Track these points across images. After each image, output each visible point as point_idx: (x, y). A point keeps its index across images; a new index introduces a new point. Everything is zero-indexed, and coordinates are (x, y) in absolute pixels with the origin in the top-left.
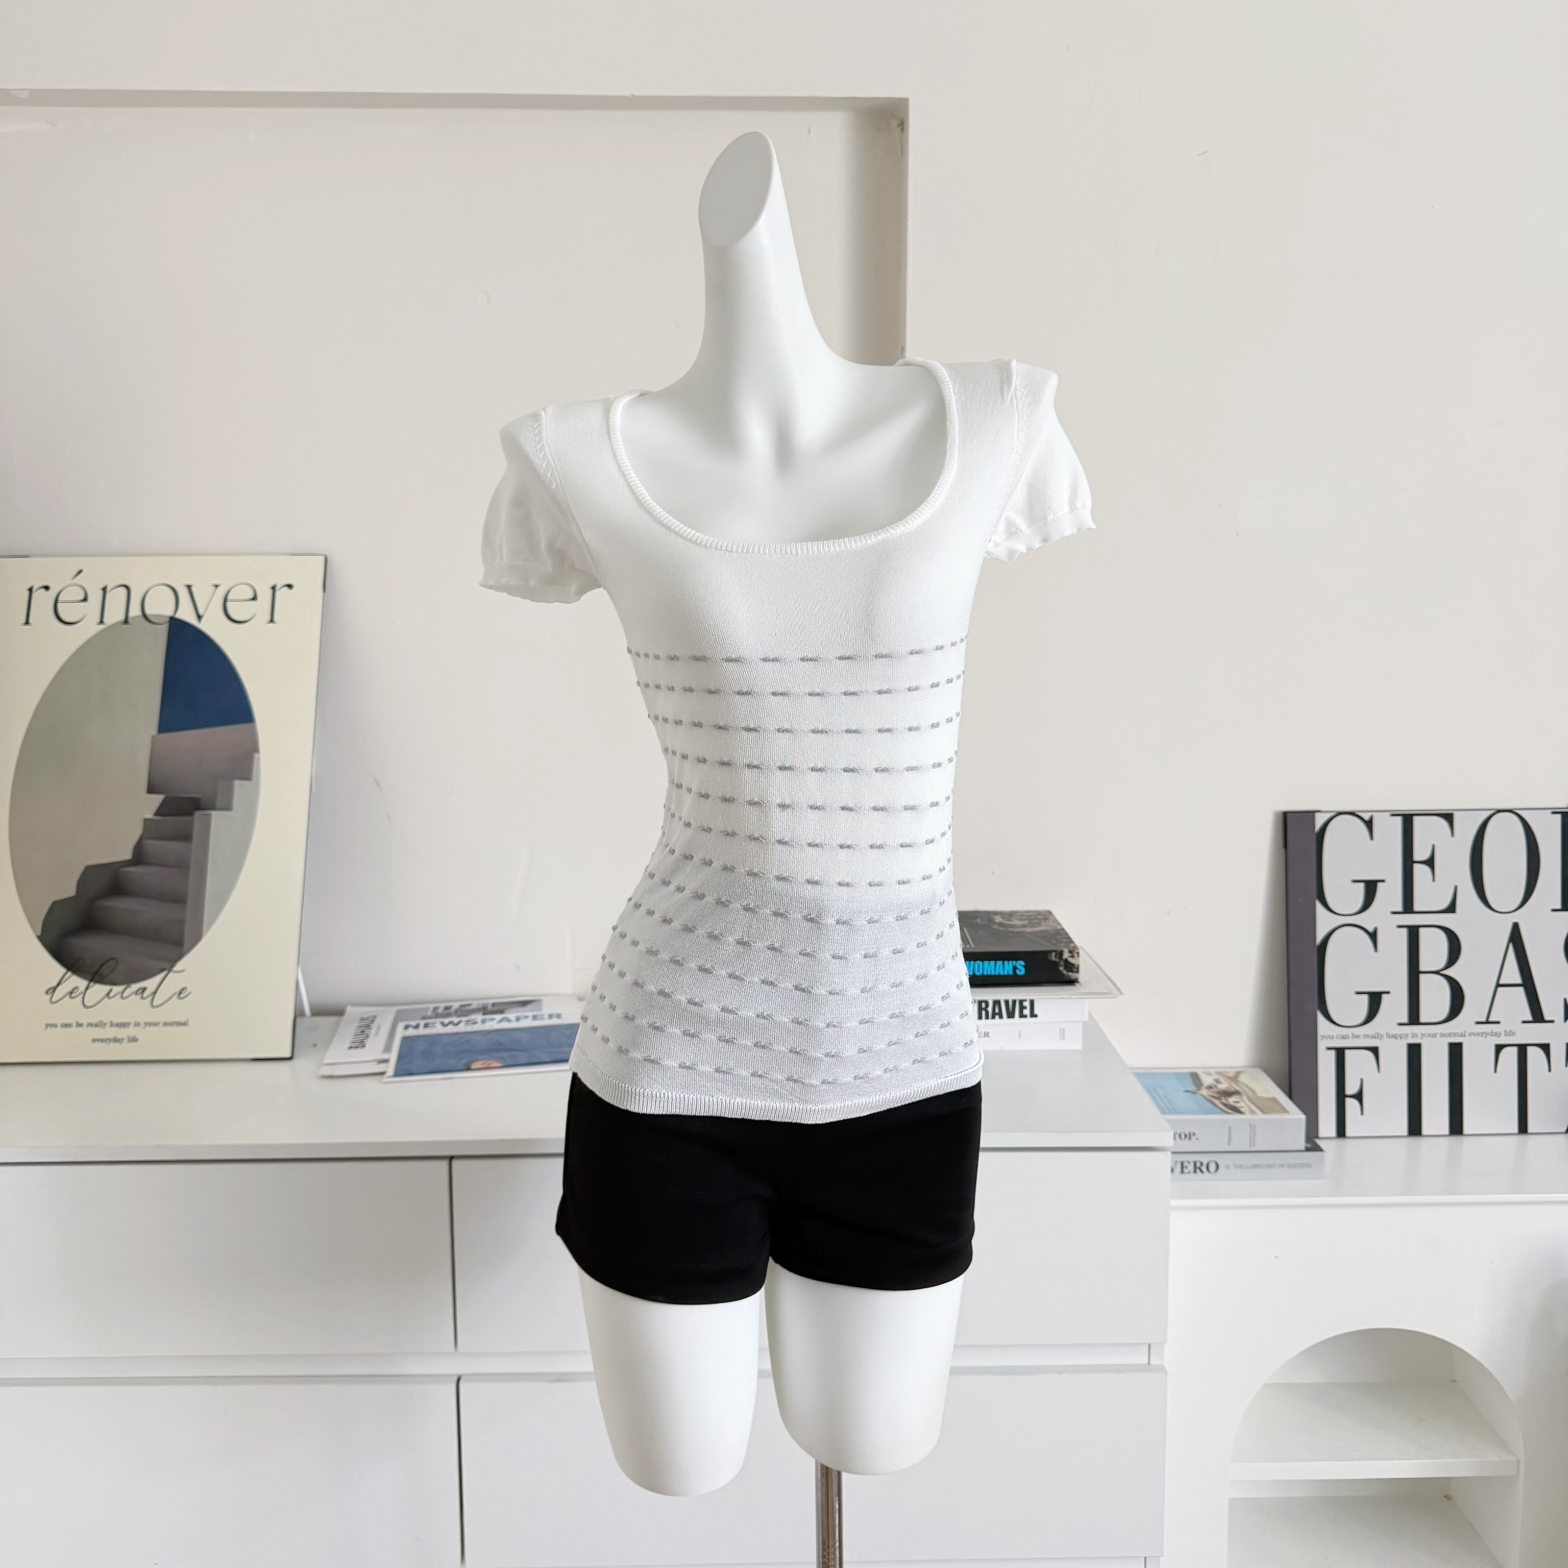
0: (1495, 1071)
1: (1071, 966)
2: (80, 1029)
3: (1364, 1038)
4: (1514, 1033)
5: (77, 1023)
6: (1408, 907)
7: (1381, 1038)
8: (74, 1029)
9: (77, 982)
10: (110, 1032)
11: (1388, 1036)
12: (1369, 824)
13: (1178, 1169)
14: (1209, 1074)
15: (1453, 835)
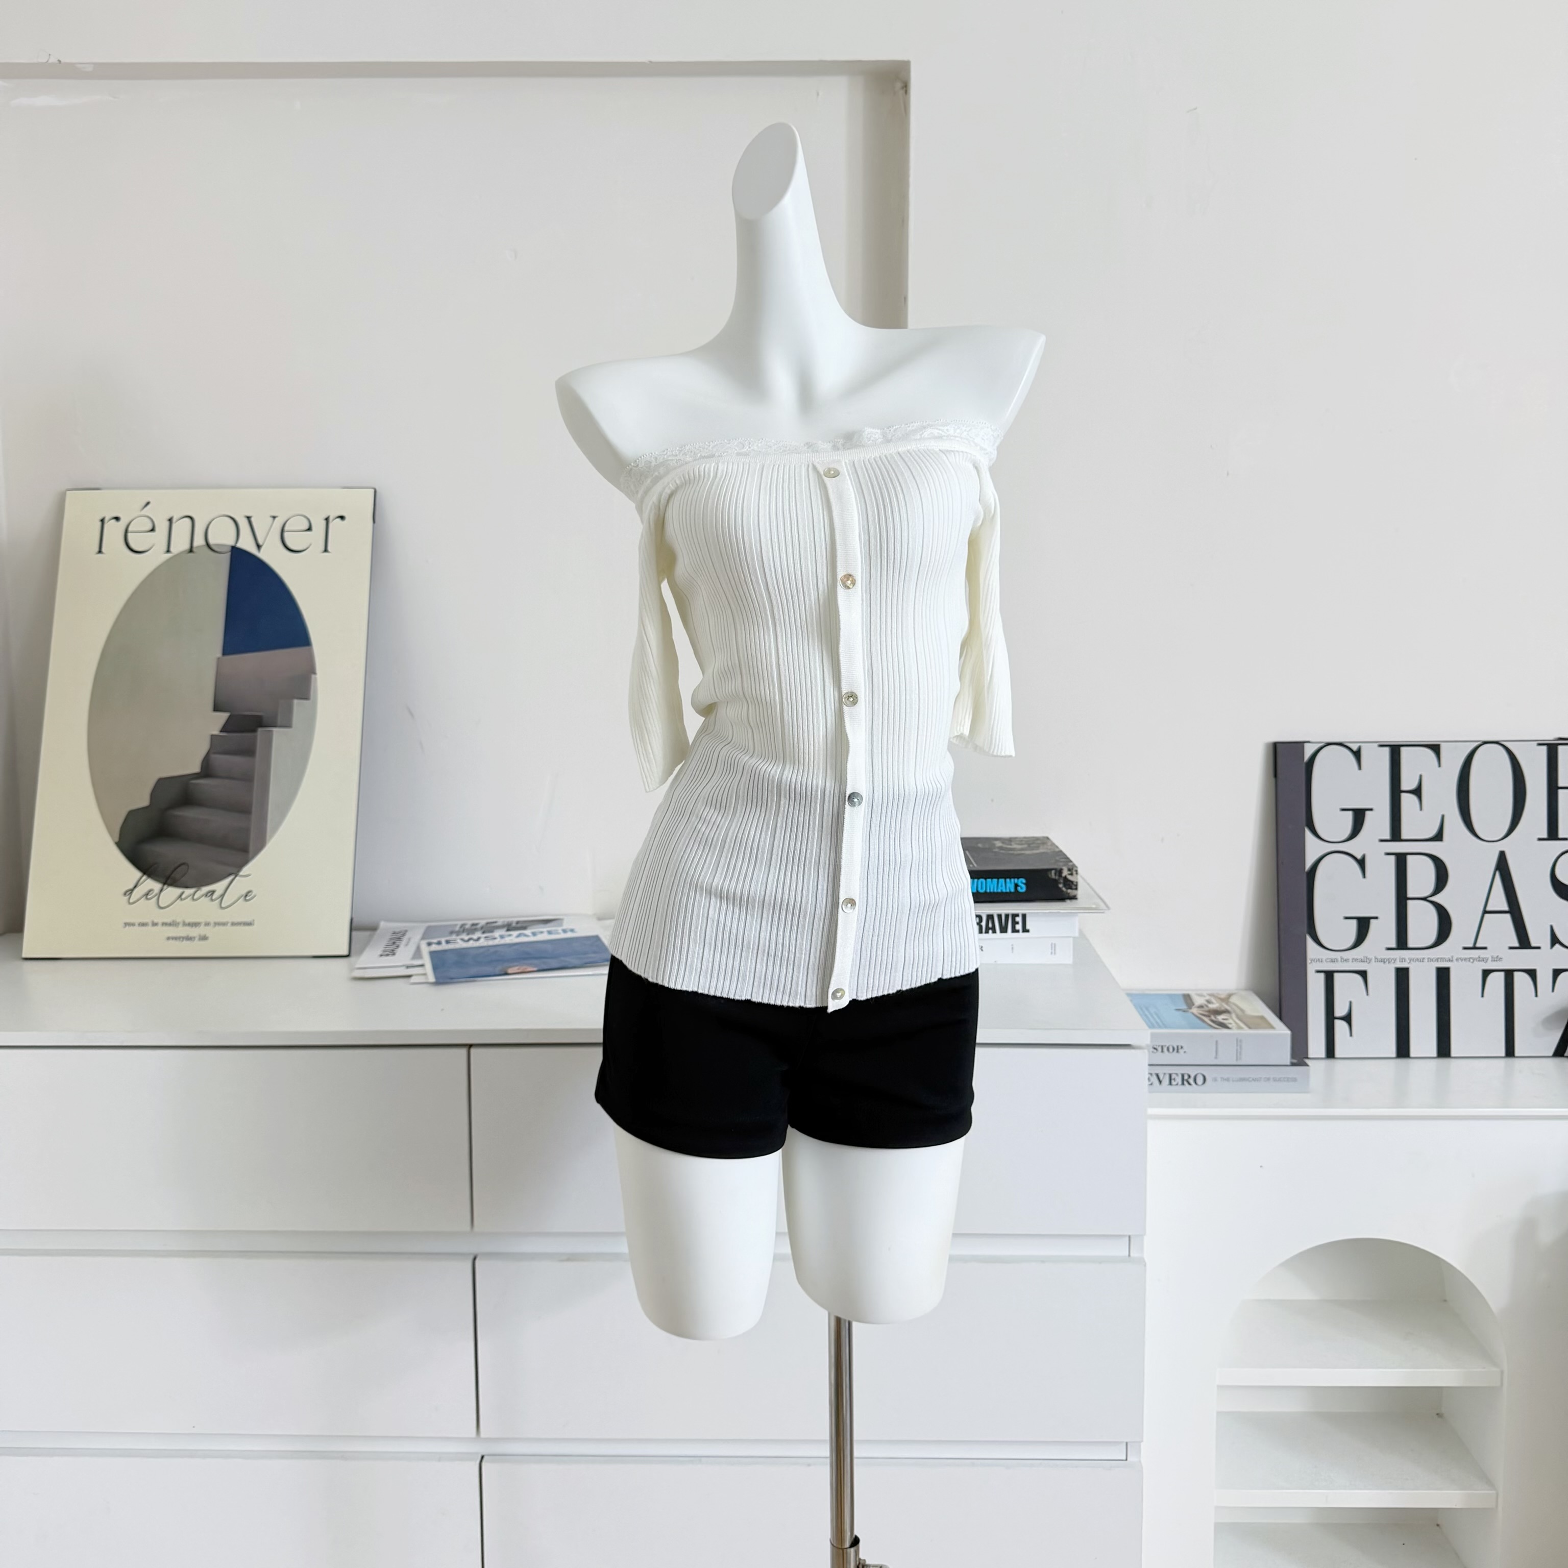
0: (1483, 996)
1: (1071, 883)
2: (155, 928)
3: (1353, 961)
4: (1501, 959)
5: (153, 922)
6: (1396, 835)
7: (1369, 963)
8: (150, 928)
9: (153, 884)
10: (183, 931)
11: (1377, 960)
12: (1357, 754)
13: (1166, 1081)
14: (1201, 995)
15: (1440, 765)
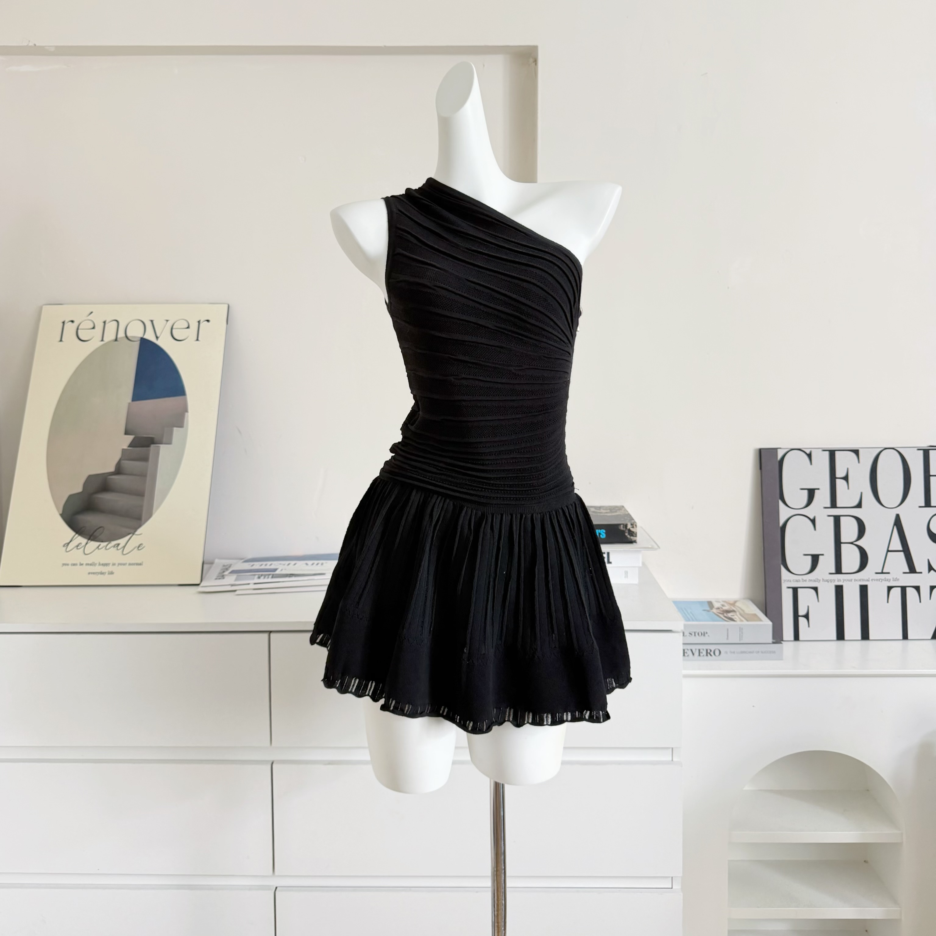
0: (888, 602)
1: (633, 533)
2: (81, 566)
3: (809, 581)
4: (898, 580)
5: (80, 563)
6: (834, 504)
7: (819, 582)
8: (78, 566)
9: (81, 540)
10: (98, 569)
11: (823, 580)
12: (809, 456)
13: (697, 653)
14: (719, 602)
15: (859, 462)
